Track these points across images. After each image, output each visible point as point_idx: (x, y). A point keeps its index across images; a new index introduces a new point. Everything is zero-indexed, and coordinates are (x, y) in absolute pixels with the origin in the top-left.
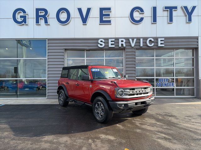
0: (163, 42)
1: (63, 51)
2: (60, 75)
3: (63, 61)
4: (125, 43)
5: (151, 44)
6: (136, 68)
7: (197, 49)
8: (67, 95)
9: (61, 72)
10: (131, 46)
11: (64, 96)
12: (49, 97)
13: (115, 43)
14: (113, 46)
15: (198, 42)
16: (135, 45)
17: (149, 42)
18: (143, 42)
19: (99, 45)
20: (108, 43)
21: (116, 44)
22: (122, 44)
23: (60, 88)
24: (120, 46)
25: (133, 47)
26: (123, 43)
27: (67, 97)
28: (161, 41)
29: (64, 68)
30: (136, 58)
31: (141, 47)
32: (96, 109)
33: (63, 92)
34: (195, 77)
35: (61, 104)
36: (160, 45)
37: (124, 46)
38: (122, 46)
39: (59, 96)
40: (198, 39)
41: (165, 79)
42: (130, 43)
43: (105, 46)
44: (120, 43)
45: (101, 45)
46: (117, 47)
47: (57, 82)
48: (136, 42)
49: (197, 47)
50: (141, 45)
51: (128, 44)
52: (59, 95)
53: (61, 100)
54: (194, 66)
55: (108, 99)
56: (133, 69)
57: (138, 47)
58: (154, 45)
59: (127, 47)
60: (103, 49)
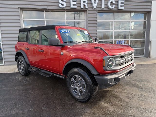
0: (123, 4)
1: (19, 10)
2: (17, 39)
3: (20, 23)
4: (87, 4)
5: (112, 6)
6: (98, 30)
7: (149, 13)
8: (29, 63)
9: (18, 35)
10: (93, 7)
11: (24, 64)
12: (6, 63)
13: (77, 3)
14: (75, 7)
15: (151, 6)
16: (97, 7)
17: (110, 4)
18: (105, 4)
19: (60, 5)
20: (70, 3)
21: (79, 5)
22: (84, 5)
23: (18, 54)
24: (82, 7)
25: (95, 9)
26: (86, 4)
27: (28, 66)
28: (122, 3)
29: (21, 31)
30: (98, 20)
31: (102, 9)
32: (72, 83)
33: (22, 59)
34: (145, 39)
35: (21, 73)
36: (120, 8)
37: (87, 7)
38: (84, 7)
39: (18, 64)
40: (151, 3)
41: (121, 41)
42: (92, 4)
43: (66, 6)
44: (82, 4)
45: (62, 5)
46: (79, 8)
47: (14, 46)
48: (98, 4)
49: (150, 11)
50: (103, 7)
51: (90, 6)
52: (18, 62)
53: (20, 68)
54: (145, 29)
55: (94, 72)
56: (95, 32)
57: (99, 9)
58: (114, 8)
59: (89, 9)
60: (64, 10)
